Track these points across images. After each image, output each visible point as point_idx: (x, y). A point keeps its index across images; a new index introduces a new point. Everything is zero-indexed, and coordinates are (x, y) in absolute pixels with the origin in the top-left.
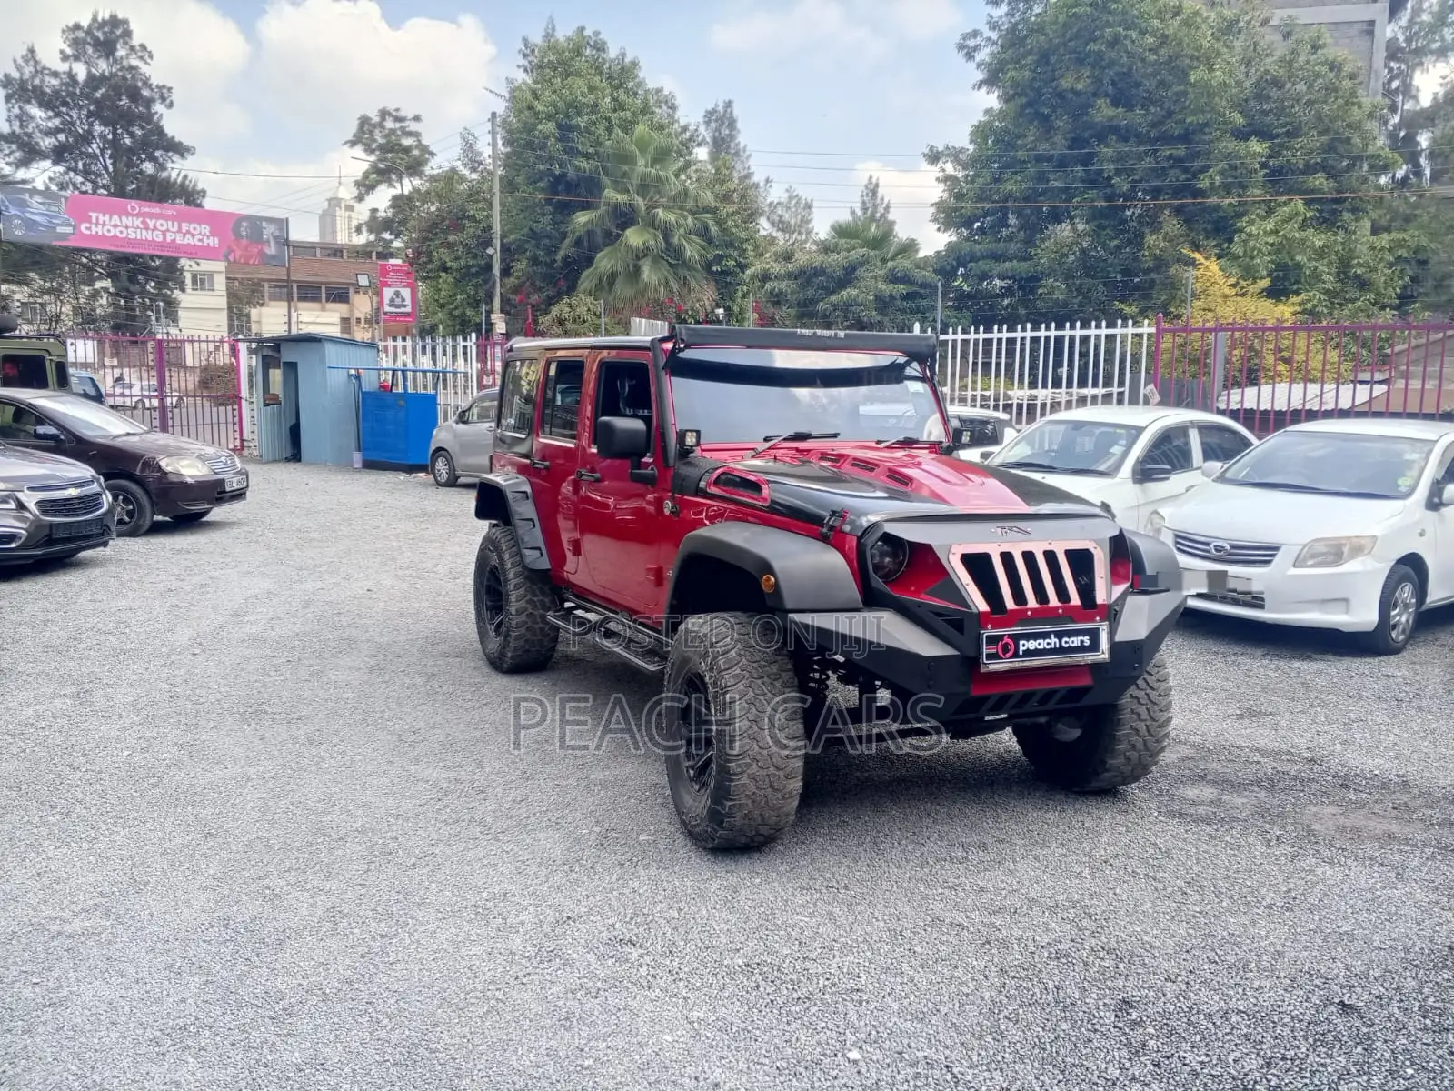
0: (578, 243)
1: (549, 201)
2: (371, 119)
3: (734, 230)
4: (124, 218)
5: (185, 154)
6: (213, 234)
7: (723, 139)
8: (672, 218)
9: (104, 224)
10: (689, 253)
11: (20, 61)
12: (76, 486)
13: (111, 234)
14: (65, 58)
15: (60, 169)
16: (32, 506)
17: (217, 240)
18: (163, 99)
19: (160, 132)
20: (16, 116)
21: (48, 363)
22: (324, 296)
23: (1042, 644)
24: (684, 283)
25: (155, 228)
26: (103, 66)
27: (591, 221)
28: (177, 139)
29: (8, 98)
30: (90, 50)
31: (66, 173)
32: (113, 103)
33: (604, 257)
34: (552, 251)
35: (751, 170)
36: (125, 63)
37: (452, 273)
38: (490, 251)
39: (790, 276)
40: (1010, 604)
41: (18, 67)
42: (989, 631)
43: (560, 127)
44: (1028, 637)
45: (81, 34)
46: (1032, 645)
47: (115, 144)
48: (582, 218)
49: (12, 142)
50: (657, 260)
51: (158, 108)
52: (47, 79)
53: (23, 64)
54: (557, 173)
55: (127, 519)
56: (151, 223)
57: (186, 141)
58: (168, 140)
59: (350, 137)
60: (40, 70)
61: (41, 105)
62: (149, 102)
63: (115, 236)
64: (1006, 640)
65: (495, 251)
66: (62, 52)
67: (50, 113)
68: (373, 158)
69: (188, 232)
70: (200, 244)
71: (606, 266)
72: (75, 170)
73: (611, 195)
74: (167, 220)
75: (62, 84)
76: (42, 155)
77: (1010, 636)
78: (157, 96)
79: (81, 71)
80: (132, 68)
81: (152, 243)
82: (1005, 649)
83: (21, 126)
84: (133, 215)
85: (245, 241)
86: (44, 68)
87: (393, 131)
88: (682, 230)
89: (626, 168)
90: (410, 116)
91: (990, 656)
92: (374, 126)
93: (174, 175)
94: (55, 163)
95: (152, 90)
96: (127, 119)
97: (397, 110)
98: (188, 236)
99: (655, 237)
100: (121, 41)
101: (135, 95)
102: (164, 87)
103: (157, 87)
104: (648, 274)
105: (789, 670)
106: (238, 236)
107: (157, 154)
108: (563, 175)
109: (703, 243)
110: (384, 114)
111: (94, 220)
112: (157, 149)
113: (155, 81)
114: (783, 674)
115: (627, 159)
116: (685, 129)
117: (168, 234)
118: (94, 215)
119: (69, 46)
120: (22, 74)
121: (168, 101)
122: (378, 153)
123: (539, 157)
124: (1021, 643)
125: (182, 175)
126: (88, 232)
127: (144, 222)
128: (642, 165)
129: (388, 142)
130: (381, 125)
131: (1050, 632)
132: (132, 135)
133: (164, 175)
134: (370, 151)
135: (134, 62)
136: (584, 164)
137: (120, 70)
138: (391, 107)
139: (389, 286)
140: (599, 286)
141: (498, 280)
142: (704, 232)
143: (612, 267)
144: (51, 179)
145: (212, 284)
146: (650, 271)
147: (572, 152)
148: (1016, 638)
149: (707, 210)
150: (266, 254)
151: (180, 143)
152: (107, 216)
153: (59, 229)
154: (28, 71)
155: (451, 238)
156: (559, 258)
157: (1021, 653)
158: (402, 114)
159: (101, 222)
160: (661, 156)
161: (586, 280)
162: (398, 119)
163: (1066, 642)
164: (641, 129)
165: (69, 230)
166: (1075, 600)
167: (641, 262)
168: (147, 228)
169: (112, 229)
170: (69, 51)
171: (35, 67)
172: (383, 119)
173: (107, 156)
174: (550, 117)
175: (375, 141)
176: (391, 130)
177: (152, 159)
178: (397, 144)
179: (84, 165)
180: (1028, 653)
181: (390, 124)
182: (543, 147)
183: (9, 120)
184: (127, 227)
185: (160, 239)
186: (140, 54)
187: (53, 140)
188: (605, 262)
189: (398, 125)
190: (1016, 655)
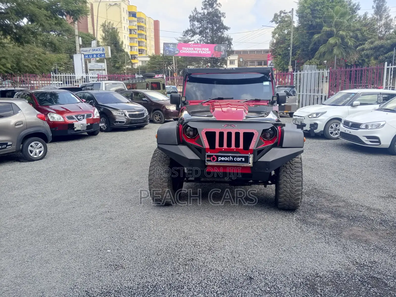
0: (315, 44)
1: (308, 33)
2: (277, 14)
3: (366, 35)
4: (190, 48)
5: (228, 30)
6: (209, 50)
7: (380, 6)
8: (344, 33)
9: (185, 50)
10: (350, 44)
11: (193, 11)
12: (138, 111)
13: (187, 52)
14: (202, 9)
15: (200, 36)
16: (127, 115)
17: (210, 52)
18: (223, 16)
19: (222, 25)
20: (192, 25)
21: (161, 84)
22: (263, 64)
23: (226, 159)
24: (348, 53)
25: (196, 50)
26: (210, 10)
27: (318, 37)
28: (226, 26)
29: (190, 21)
30: (208, 6)
31: (201, 37)
32: (212, 19)
33: (322, 47)
34: (307, 47)
35: (389, 15)
36: (215, 8)
37: (281, 56)
38: (289, 48)
39: (371, 49)
40: (217, 146)
41: (193, 13)
42: (209, 154)
43: (312, 10)
44: (222, 156)
45: (206, 3)
46: (223, 159)
47: (212, 29)
48: (316, 36)
49: (191, 31)
50: (339, 47)
51: (222, 18)
52: (199, 15)
53: (194, 12)
54: (310, 24)
55: (159, 120)
56: (195, 49)
57: (228, 26)
58: (224, 26)
59: (272, 20)
60: (197, 13)
61: (198, 21)
62: (220, 17)
63: (188, 53)
64: (214, 156)
65: (290, 49)
66: (202, 8)
67: (199, 23)
68: (278, 25)
69: (204, 50)
70: (206, 53)
71: (322, 50)
72: (204, 37)
73: (326, 28)
74: (199, 48)
75: (202, 16)
76: (197, 34)
77: (215, 156)
78: (222, 16)
79: (206, 11)
80: (217, 9)
81: (196, 54)
82: (214, 159)
83: (193, 27)
84: (191, 47)
85: (217, 52)
86: (198, 12)
87: (283, 17)
88: (348, 37)
89: (331, 20)
90: (288, 12)
91: (207, 161)
92: (278, 16)
93: (225, 35)
94: (199, 35)
95: (221, 14)
96: (215, 22)
97: (285, 11)
98: (204, 51)
99: (338, 40)
100: (215, 3)
101: (217, 16)
102: (223, 13)
103: (222, 13)
104: (336, 51)
105: (168, 160)
106: (215, 50)
107: (221, 30)
108: (312, 25)
109: (355, 40)
110: (281, 12)
111: (183, 49)
112: (221, 29)
113: (221, 12)
114: (166, 161)
115: (332, 17)
116: (354, 5)
117: (199, 51)
118: (183, 48)
119: (204, 6)
120: (193, 15)
121: (224, 16)
122: (279, 23)
123: (305, 20)
124: (219, 158)
125: (227, 35)
126: (182, 52)
127: (194, 49)
128: (336, 19)
129: (282, 20)
130: (280, 15)
131: (230, 156)
132: (216, 26)
133: (223, 35)
134: (277, 23)
135: (217, 8)
136: (318, 20)
137: (215, 10)
138: (283, 10)
139: (270, 60)
140: (320, 56)
141: (291, 57)
142: (356, 37)
143: (324, 50)
144: (198, 39)
145: (234, 63)
146: (337, 50)
147: (315, 17)
148: (217, 156)
149: (358, 30)
150: (222, 54)
151: (227, 27)
152: (186, 48)
153: (176, 52)
154: (195, 13)
155: (282, 46)
156: (309, 49)
157: (219, 161)
158: (286, 11)
159: (185, 49)
160: (343, 15)
161: (317, 55)
162: (284, 13)
163: (235, 159)
164: (337, 8)
165: (178, 52)
166: (241, 147)
167: (334, 48)
168: (194, 50)
169: (187, 51)
170: (203, 7)
171: (196, 12)
172: (281, 14)
173: (211, 32)
174: (309, 8)
175: (278, 20)
176: (283, 16)
177: (220, 32)
178: (284, 20)
179: (206, 35)
180: (221, 161)
181: (282, 15)
182: (306, 17)
183: (190, 26)
184: (190, 50)
185: (197, 53)
186: (219, 5)
187: (199, 30)
188: (322, 49)
189: (285, 15)
190: (217, 161)
